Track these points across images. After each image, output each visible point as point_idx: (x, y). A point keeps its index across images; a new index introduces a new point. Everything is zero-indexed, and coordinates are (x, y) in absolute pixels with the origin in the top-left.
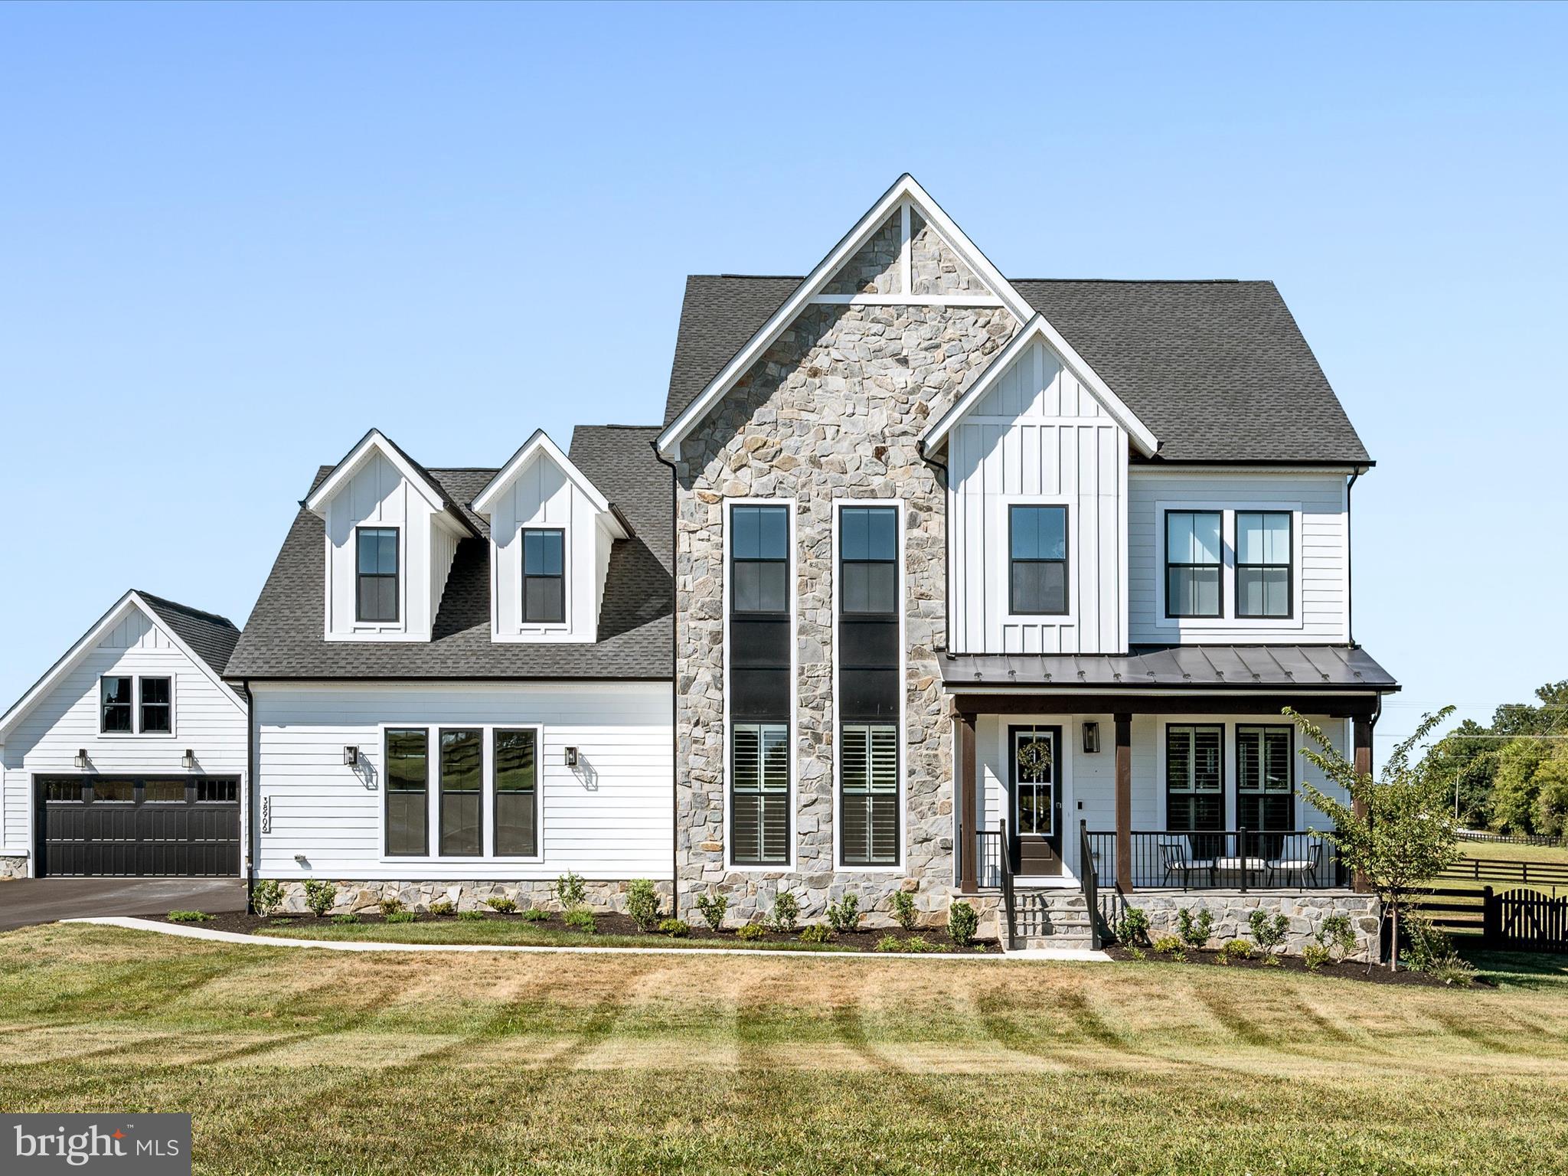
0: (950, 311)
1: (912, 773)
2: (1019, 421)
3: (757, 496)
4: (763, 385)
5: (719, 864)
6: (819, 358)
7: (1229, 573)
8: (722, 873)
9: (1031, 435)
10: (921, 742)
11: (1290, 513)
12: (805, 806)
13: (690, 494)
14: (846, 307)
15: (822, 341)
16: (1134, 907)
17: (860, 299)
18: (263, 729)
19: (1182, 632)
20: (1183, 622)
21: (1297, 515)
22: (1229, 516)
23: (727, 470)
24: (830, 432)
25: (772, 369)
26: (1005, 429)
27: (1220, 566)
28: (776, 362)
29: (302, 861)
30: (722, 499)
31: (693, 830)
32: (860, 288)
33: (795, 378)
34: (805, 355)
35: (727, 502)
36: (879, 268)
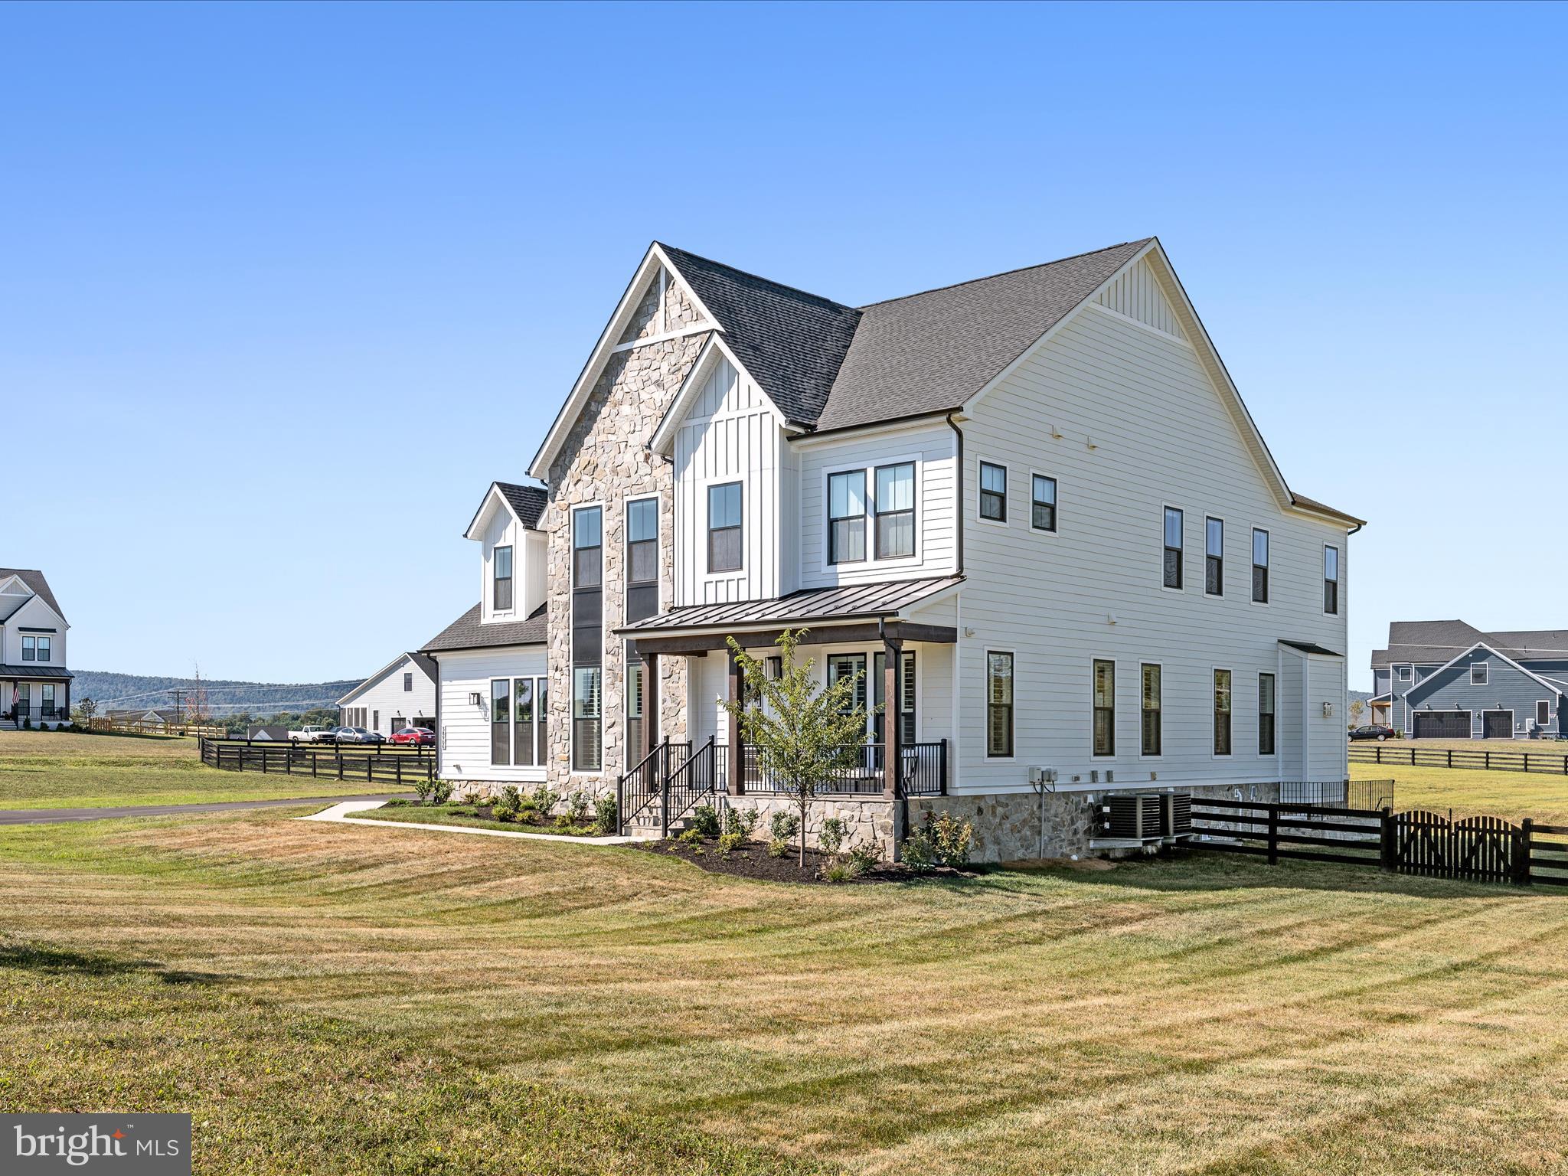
0: (686, 339)
1: (664, 701)
2: (715, 418)
3: (586, 501)
4: (589, 419)
5: (566, 770)
6: (617, 393)
7: (871, 521)
8: (568, 776)
9: (721, 427)
10: (669, 677)
11: (913, 462)
12: (609, 727)
13: (554, 505)
14: (630, 352)
15: (619, 381)
16: (732, 806)
17: (638, 343)
18: (444, 683)
19: (840, 576)
20: (840, 568)
21: (919, 464)
22: (871, 472)
23: (571, 485)
24: (623, 445)
25: (593, 407)
26: (706, 426)
27: (864, 516)
28: (595, 402)
29: (458, 767)
30: (569, 506)
31: (555, 745)
32: (638, 337)
33: (605, 411)
34: (610, 393)
35: (572, 507)
36: (649, 317)
